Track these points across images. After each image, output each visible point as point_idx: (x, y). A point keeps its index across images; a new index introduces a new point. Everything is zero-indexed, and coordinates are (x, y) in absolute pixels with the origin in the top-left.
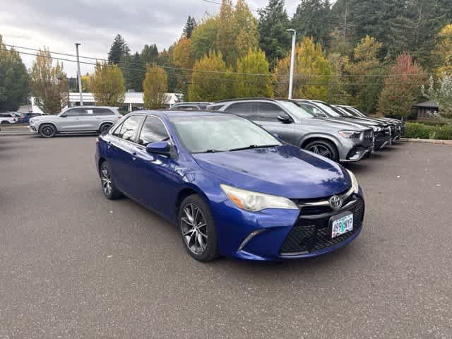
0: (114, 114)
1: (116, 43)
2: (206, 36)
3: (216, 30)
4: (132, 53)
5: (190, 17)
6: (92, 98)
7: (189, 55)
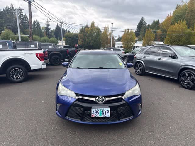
0: (121, 51)
1: (141, 21)
2: (180, 13)
3: (186, 10)
4: (147, 24)
5: (178, 5)
6: (122, 44)
7: (171, 23)
